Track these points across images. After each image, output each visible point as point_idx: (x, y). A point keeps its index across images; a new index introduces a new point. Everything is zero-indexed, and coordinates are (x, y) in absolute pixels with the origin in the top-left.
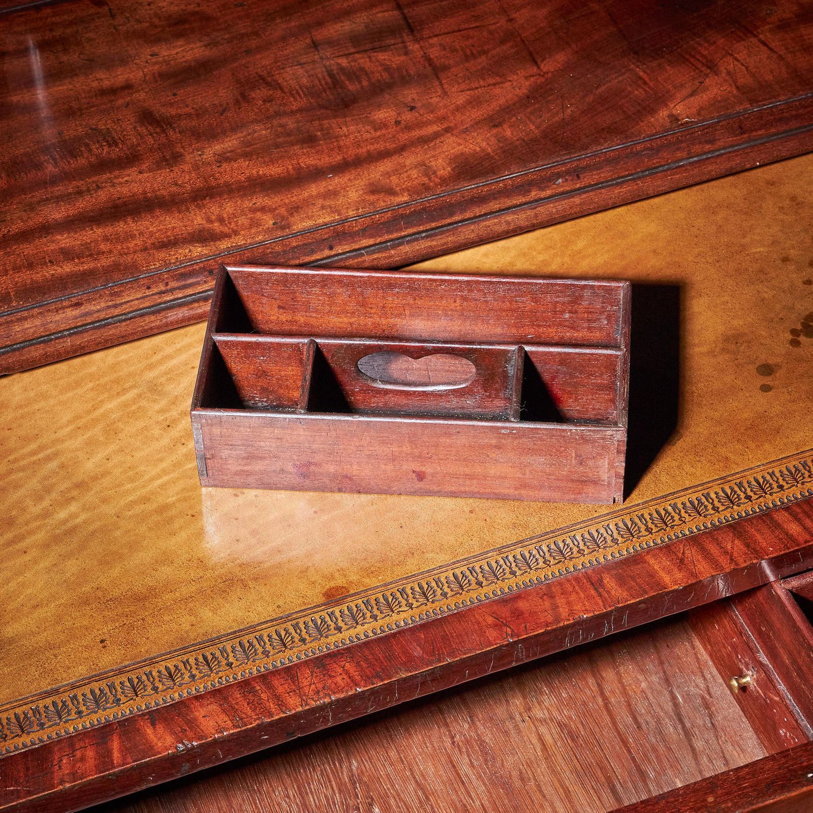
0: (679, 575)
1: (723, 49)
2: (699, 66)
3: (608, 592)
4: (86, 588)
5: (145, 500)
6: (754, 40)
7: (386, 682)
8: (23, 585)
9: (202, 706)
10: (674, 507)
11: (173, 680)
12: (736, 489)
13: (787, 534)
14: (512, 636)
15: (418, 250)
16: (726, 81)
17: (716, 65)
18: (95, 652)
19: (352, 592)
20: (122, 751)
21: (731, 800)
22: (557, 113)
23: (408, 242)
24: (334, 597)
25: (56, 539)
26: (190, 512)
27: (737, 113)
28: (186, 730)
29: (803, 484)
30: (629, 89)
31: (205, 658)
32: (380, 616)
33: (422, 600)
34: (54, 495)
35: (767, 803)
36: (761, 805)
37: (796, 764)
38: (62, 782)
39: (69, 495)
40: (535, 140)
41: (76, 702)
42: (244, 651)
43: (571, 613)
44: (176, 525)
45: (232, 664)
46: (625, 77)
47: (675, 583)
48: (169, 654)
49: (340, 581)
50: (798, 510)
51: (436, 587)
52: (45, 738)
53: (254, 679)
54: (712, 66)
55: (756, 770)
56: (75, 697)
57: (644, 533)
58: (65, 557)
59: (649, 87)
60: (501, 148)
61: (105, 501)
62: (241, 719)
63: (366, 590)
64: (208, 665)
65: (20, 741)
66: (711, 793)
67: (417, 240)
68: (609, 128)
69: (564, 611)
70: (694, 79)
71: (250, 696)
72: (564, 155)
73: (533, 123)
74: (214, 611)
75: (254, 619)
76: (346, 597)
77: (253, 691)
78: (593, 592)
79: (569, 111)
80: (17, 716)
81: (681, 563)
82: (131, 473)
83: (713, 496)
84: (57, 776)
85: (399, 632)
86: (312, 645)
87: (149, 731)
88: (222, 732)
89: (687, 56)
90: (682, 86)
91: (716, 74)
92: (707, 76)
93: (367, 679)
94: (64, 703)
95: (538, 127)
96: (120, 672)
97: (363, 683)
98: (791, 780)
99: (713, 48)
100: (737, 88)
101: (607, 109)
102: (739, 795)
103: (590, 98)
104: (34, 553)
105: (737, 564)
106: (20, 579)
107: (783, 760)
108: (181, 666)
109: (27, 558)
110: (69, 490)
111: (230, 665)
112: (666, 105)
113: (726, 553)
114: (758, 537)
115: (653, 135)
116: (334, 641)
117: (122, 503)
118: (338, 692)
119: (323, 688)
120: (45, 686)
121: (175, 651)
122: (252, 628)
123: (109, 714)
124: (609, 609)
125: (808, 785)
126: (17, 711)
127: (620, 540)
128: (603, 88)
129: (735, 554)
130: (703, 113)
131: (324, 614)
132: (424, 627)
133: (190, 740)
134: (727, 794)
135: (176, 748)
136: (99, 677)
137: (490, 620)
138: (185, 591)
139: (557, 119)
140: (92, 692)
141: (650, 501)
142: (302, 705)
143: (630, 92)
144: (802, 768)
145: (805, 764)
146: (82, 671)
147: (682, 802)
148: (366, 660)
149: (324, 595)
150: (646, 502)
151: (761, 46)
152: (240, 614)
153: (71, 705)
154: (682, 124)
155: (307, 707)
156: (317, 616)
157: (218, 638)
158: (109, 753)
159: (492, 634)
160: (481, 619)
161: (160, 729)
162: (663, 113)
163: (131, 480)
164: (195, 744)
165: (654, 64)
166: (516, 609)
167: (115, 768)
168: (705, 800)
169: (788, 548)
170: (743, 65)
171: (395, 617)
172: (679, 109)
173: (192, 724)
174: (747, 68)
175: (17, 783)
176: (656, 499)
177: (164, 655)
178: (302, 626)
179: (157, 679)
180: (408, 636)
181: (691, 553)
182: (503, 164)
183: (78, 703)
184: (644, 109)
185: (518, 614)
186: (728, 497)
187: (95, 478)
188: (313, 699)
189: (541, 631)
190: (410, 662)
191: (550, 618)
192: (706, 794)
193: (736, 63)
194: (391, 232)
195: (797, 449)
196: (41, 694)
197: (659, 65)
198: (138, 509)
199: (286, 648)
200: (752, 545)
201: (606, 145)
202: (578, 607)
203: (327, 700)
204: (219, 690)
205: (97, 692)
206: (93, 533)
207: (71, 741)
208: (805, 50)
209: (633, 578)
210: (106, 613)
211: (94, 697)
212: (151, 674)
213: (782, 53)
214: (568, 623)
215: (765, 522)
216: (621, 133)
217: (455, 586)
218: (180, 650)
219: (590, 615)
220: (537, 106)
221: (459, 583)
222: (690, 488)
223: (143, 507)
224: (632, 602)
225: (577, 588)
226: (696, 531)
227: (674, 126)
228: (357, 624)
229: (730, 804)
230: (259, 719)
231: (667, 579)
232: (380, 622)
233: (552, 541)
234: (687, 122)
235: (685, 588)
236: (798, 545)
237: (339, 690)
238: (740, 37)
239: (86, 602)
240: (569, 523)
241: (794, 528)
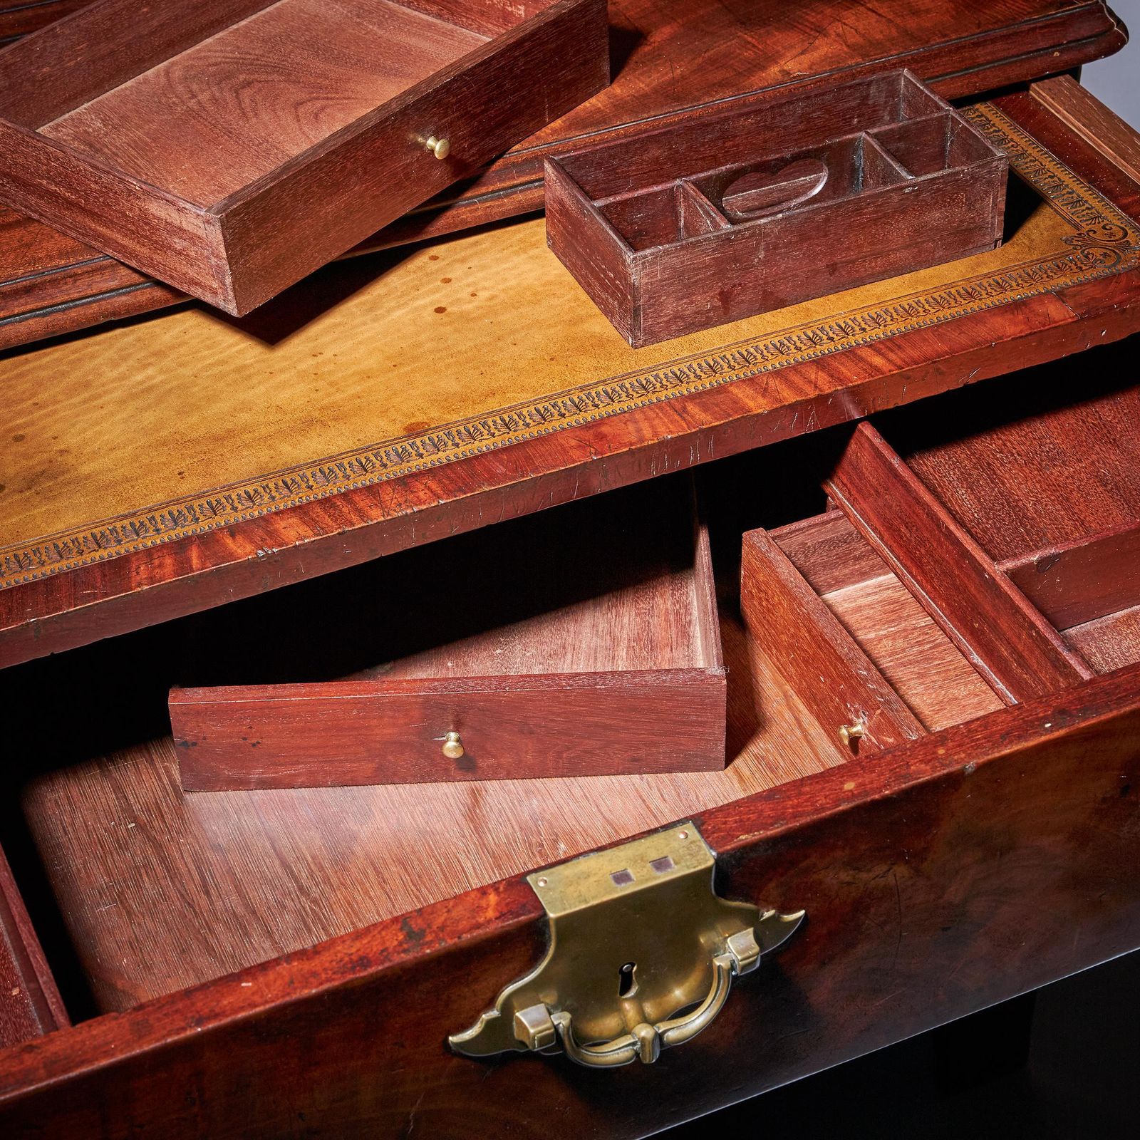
0: (762, 401)
1: (831, 17)
2: (808, 30)
3: (692, 417)
4: (164, 433)
5: (222, 362)
6: (862, 8)
7: (469, 495)
8: (100, 433)
9: (282, 519)
10: (757, 348)
11: (253, 501)
12: (818, 332)
13: (871, 365)
14: (595, 455)
15: (531, 199)
16: (835, 41)
17: (825, 29)
18: (172, 483)
19: (433, 426)
20: (201, 558)
21: (964, 751)
22: (667, 73)
23: (521, 191)
24: (414, 431)
25: (133, 396)
26: (268, 370)
27: (849, 67)
28: (266, 539)
29: (885, 326)
30: (738, 51)
31: (285, 483)
32: (461, 443)
33: (504, 429)
34: (131, 362)
35: (1003, 753)
36: (997, 755)
37: (1031, 715)
38: (140, 585)
39: (146, 362)
40: (645, 96)
41: (154, 522)
42: (325, 476)
43: (655, 434)
44: (254, 381)
45: (312, 486)
46: (733, 42)
47: (760, 407)
48: (249, 481)
49: (420, 418)
50: (881, 346)
51: (518, 419)
52: (123, 551)
53: (335, 497)
54: (821, 31)
55: (988, 722)
56: (153, 518)
57: (726, 369)
58: (141, 410)
59: (759, 49)
60: (612, 103)
61: (181, 365)
62: (322, 529)
63: (447, 425)
64: (289, 489)
65: (97, 555)
66: (942, 745)
67: (530, 189)
68: (720, 82)
69: (647, 433)
70: (803, 41)
71: (332, 511)
72: (675, 106)
73: (643, 83)
74: (294, 446)
75: (334, 450)
76: (427, 430)
77: (334, 506)
78: (677, 417)
79: (679, 71)
80: (94, 536)
81: (765, 391)
82: (208, 342)
83: (795, 339)
84: (135, 579)
85: (481, 455)
86: (393, 469)
87: (229, 541)
88: (302, 539)
89: (795, 24)
90: (792, 47)
91: (825, 36)
92: (816, 38)
93: (449, 493)
94: (142, 524)
95: (647, 85)
96: (199, 497)
97: (445, 496)
98: (1028, 730)
99: (819, 16)
100: (848, 46)
101: (717, 68)
102: (972, 747)
103: (700, 60)
104: (111, 408)
105: (821, 390)
106: (98, 428)
107: (1017, 712)
108: (261, 490)
109: (104, 412)
110: (146, 358)
111: (310, 487)
112: (777, 63)
113: (810, 382)
114: (843, 369)
115: (766, 88)
116: (415, 464)
117: (200, 366)
118: (421, 504)
119: (406, 501)
120: (122, 510)
121: (255, 478)
122: (332, 458)
123: (189, 529)
124: (694, 430)
125: (1046, 735)
126: (94, 531)
127: (703, 376)
128: (712, 52)
129: (819, 383)
130: (814, 67)
131: (405, 444)
132: (506, 450)
133: (271, 547)
134: (959, 746)
135: (256, 554)
136: (178, 502)
137: (573, 443)
138: (264, 431)
139: (667, 78)
140: (170, 513)
141: (732, 345)
142: (384, 516)
143: (740, 54)
144: (1038, 719)
145: (1041, 715)
146: (161, 497)
147: (910, 756)
148: (448, 478)
149: (405, 429)
150: (728, 346)
151: (870, 13)
152: (320, 447)
153: (149, 524)
154: (794, 77)
155: (389, 518)
156: (398, 446)
157: (297, 467)
158: (189, 560)
159: (575, 454)
160: (563, 442)
161: (240, 539)
162: (774, 71)
163: (208, 348)
164: (275, 550)
165: (762, 31)
166: (600, 433)
167: (193, 571)
168: (935, 753)
169: (873, 377)
170: (851, 28)
171: (477, 443)
172: (790, 66)
173: (273, 535)
174: (856, 30)
175: (94, 588)
176: (737, 343)
177: (243, 482)
178: (383, 454)
179: (236, 501)
180: (490, 457)
181: (774, 383)
182: (614, 116)
183: (156, 523)
184: (755, 66)
185: (602, 437)
186: (810, 339)
187: (172, 348)
188: (395, 510)
189: (624, 450)
190: (492, 478)
191: (634, 439)
192: (935, 747)
193: (844, 27)
194: (504, 181)
195: (878, 299)
196: (118, 517)
197: (767, 31)
198: (216, 370)
199: (367, 472)
200: (836, 375)
201: (718, 97)
202: (661, 429)
203: (409, 511)
204: (299, 507)
205: (176, 513)
206: (170, 390)
207: (149, 552)
208: (913, 14)
209: (717, 405)
210: (184, 451)
211: (173, 518)
212: (230, 498)
213: (890, 17)
214: (652, 442)
215: (848, 357)
216: (733, 86)
217: (537, 418)
218: (259, 477)
219: (674, 436)
220: (645, 69)
221: (541, 415)
222: (772, 333)
223: (220, 368)
224: (716, 424)
225: (660, 414)
226: (778, 366)
227: (786, 78)
228: (439, 450)
229: (963, 755)
230: (340, 528)
231: (751, 404)
232: (462, 449)
233: (634, 379)
234: (799, 76)
235: (770, 412)
236: (883, 374)
237: (420, 502)
238: (848, 7)
239: (165, 444)
240: (651, 365)
241: (878, 361)
